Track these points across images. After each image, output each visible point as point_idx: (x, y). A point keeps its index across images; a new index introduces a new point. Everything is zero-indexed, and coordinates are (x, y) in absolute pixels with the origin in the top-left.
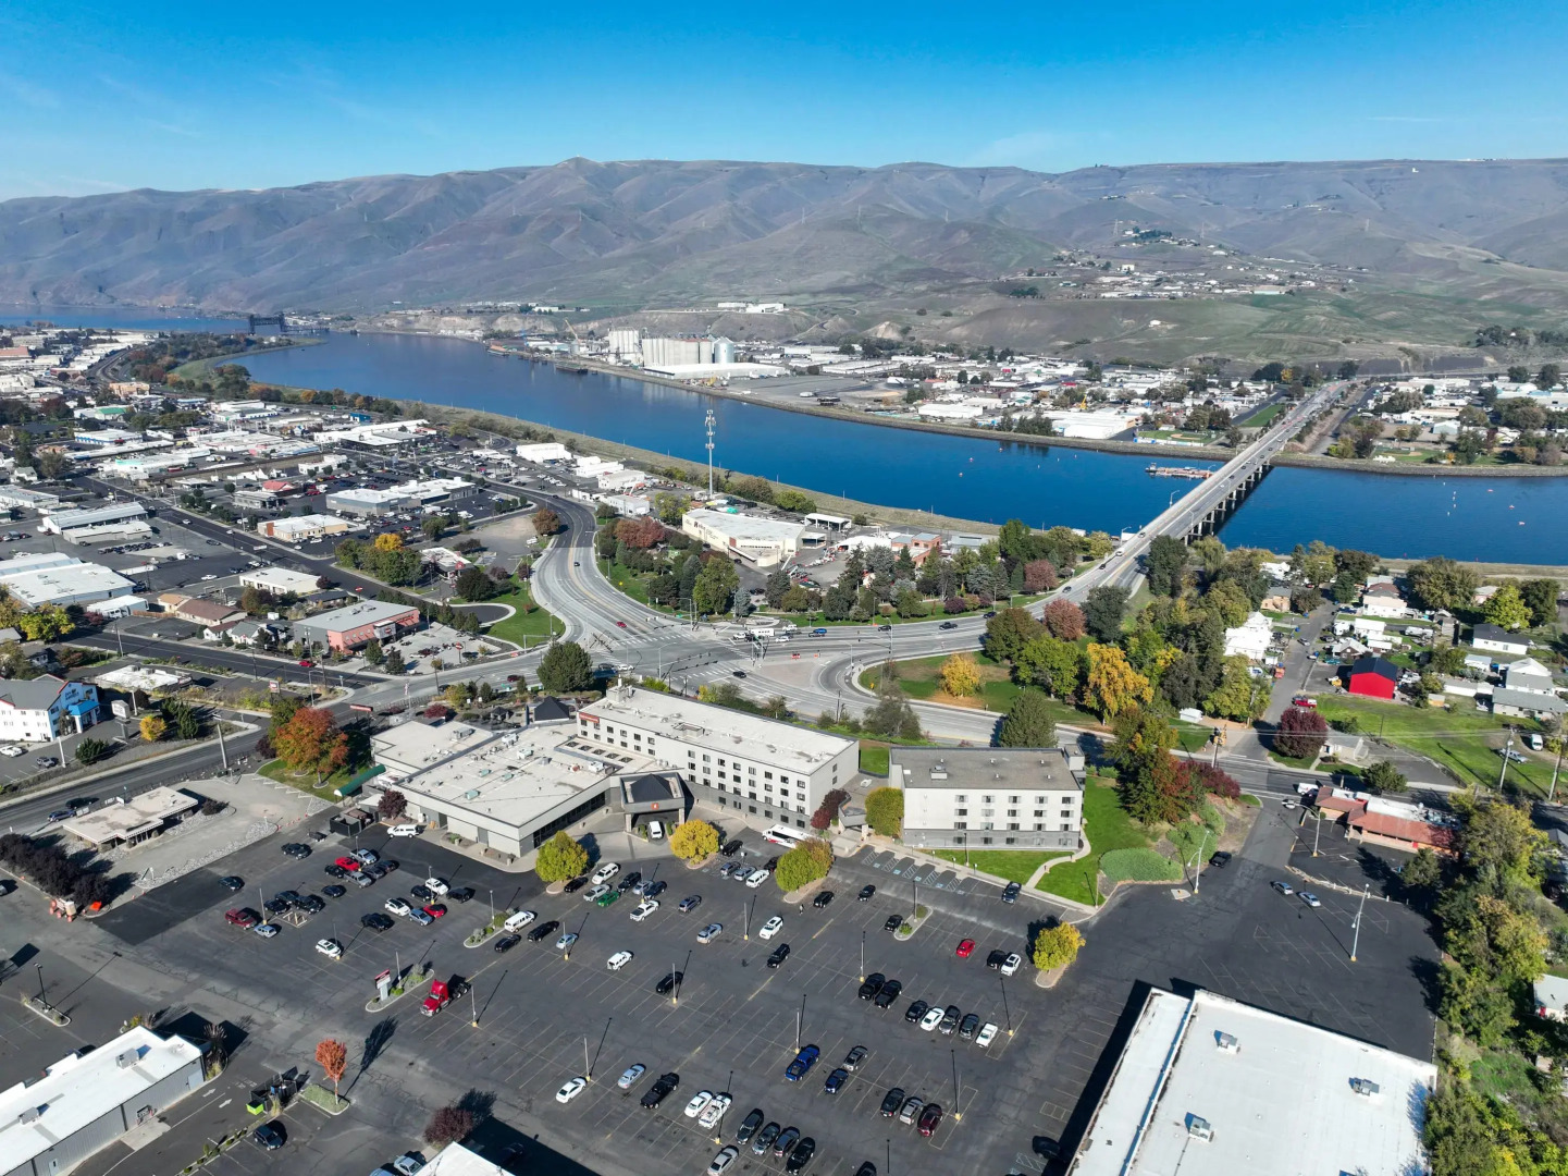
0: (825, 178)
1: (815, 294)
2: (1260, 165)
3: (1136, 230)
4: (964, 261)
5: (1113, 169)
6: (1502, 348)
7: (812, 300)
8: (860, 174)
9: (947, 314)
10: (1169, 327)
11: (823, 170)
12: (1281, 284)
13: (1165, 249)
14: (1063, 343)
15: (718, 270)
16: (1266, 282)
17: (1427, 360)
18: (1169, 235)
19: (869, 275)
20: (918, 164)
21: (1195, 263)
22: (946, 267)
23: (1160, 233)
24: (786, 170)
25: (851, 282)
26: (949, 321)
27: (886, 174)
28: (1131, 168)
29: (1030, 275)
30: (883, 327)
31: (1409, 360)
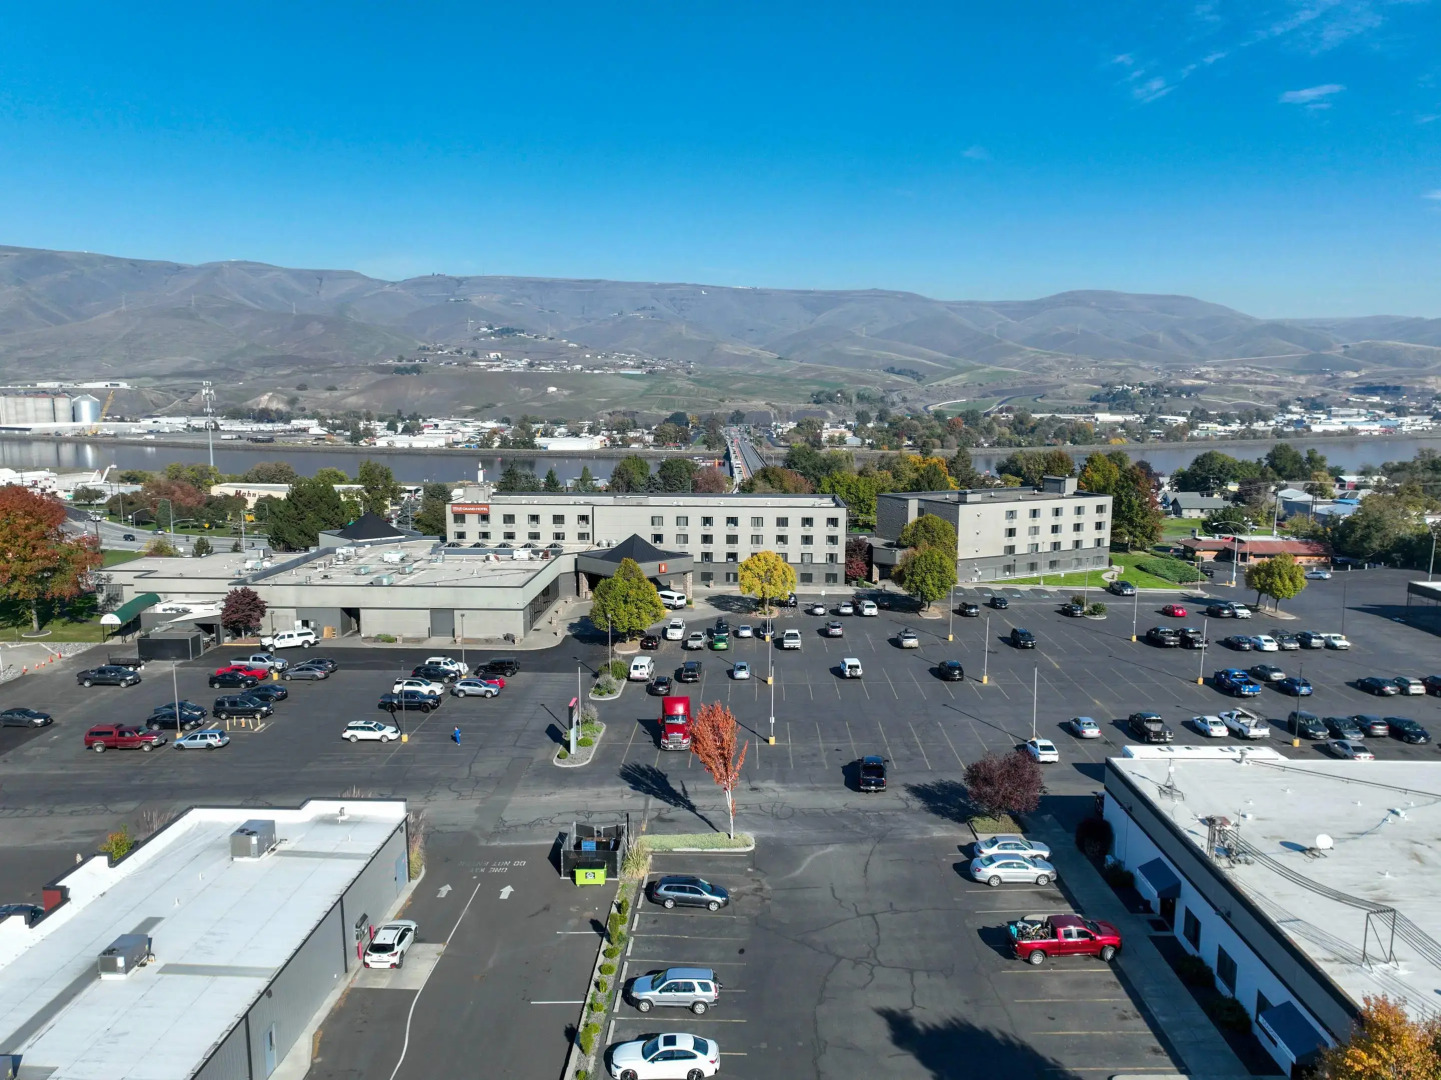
0: (138, 270)
1: (159, 377)
2: (581, 281)
3: (490, 328)
4: (325, 349)
5: (451, 278)
6: (835, 405)
7: (158, 383)
8: (179, 269)
9: (332, 389)
10: (566, 393)
11: (133, 263)
12: (639, 367)
13: (523, 341)
14: (469, 408)
15: (22, 354)
16: (624, 366)
17: (788, 413)
18: (523, 332)
19: (220, 361)
20: (246, 263)
21: (555, 353)
22: (306, 354)
23: (513, 331)
24: (88, 260)
25: (199, 367)
26: (336, 394)
27: (214, 270)
28: (467, 279)
29: (400, 361)
30: (266, 397)
31: (776, 412)
